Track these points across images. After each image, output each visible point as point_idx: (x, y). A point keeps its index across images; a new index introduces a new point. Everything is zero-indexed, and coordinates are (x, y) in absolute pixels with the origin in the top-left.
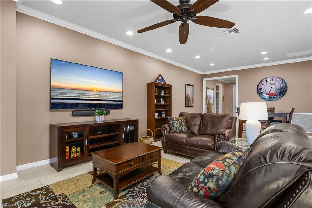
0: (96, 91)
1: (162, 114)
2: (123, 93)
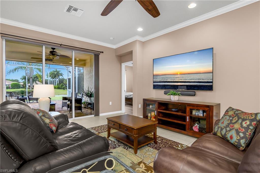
0: (180, 74)
2: (213, 73)
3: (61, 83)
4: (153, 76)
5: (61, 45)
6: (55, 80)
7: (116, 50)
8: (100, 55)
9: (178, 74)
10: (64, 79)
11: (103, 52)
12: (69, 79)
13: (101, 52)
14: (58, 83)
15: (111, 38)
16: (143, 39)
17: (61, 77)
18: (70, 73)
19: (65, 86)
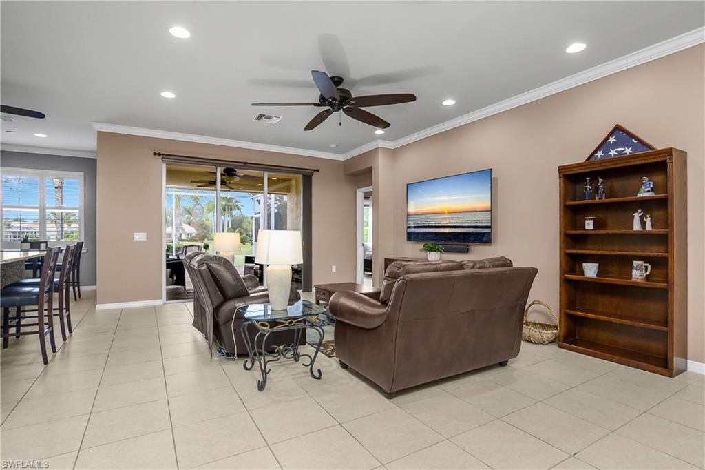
0: (448, 213)
1: (632, 268)
2: (491, 211)
3: (235, 226)
4: (408, 215)
5: (246, 163)
6: (223, 221)
7: (346, 163)
8: (313, 177)
9: (445, 213)
10: (244, 218)
11: (318, 171)
12: (257, 220)
13: (315, 170)
14: (230, 226)
15: (333, 146)
16: (391, 145)
17: (235, 212)
18: (259, 204)
19: (245, 234)
